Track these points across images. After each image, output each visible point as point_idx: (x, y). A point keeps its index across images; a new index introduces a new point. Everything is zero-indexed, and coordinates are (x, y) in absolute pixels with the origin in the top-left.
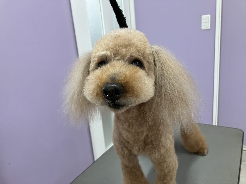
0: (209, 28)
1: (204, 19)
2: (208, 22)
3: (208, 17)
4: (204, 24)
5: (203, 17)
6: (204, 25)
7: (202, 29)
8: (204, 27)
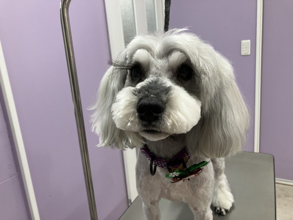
0: (249, 53)
1: (244, 44)
2: (248, 48)
3: (248, 42)
4: (244, 49)
5: (243, 43)
6: (244, 51)
7: (242, 54)
8: (244, 52)
